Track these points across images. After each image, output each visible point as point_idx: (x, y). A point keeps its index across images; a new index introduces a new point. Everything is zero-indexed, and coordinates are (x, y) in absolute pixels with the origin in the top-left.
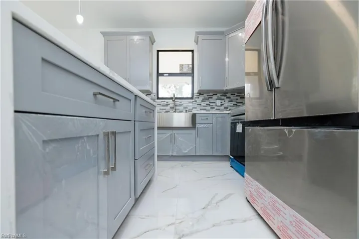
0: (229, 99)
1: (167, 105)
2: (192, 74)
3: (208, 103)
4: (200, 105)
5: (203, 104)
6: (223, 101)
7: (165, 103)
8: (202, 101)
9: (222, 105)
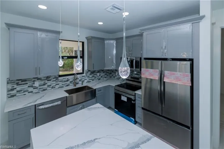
0: (103, 72)
1: (68, 81)
2: (82, 57)
3: (93, 75)
4: (89, 77)
5: (90, 76)
6: (100, 73)
7: (66, 79)
8: (90, 74)
9: (100, 75)
